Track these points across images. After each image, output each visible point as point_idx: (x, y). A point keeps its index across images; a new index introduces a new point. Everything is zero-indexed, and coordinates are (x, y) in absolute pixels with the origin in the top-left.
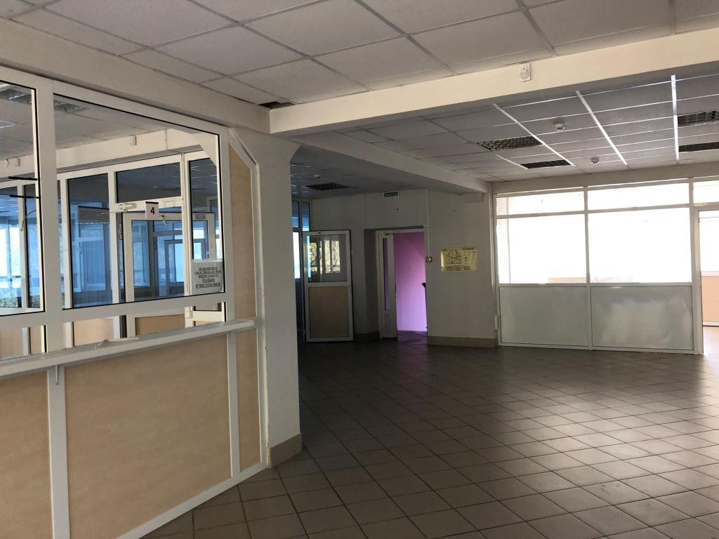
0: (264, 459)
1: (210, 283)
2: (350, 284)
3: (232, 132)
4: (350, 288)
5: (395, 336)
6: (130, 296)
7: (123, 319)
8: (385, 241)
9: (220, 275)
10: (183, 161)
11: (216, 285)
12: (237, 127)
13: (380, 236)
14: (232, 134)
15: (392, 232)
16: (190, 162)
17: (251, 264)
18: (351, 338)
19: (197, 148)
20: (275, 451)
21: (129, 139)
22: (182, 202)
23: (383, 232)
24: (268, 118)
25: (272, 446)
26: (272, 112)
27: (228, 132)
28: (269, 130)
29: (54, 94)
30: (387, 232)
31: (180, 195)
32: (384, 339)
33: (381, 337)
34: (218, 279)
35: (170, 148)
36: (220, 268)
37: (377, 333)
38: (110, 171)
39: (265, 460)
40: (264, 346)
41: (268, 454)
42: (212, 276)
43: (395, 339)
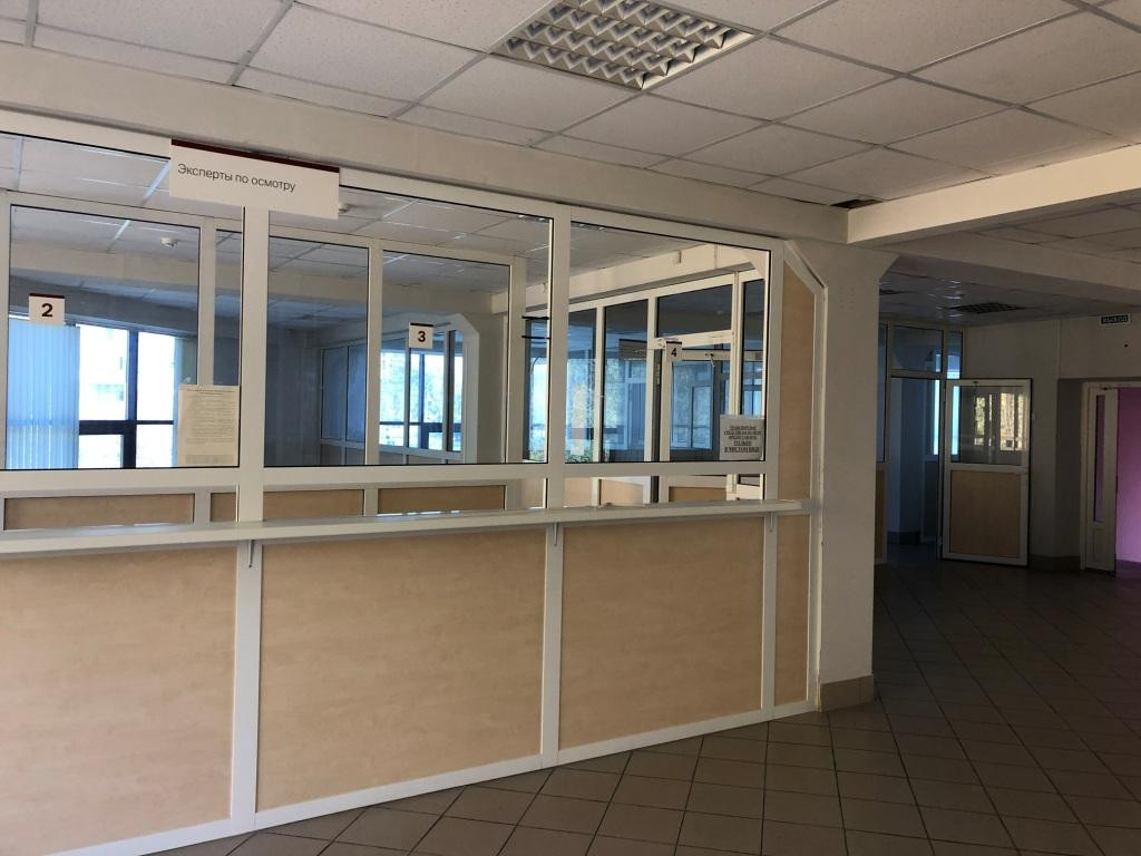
0: (812, 698)
1: (746, 447)
2: (1026, 470)
3: (790, 246)
4: (1025, 478)
5: (1111, 568)
6: (665, 455)
7: (655, 481)
8: (1100, 400)
9: (760, 438)
10: (736, 281)
11: (752, 450)
12: (797, 238)
13: (1090, 392)
14: (791, 248)
15: (1114, 384)
16: (745, 283)
17: (806, 427)
18: (1023, 562)
19: (748, 267)
20: (828, 690)
21: (673, 256)
22: (731, 336)
23: (1097, 384)
24: (846, 223)
25: (826, 682)
26: (852, 213)
27: (784, 247)
28: (846, 239)
29: (572, 222)
30: (1104, 384)
31: (730, 328)
32: (1088, 570)
33: (1082, 568)
34: (756, 443)
35: (720, 266)
36: (759, 428)
37: (1076, 559)
38: (651, 296)
39: (812, 700)
40: (821, 540)
41: (818, 692)
42: (747, 438)
43: (1111, 574)
